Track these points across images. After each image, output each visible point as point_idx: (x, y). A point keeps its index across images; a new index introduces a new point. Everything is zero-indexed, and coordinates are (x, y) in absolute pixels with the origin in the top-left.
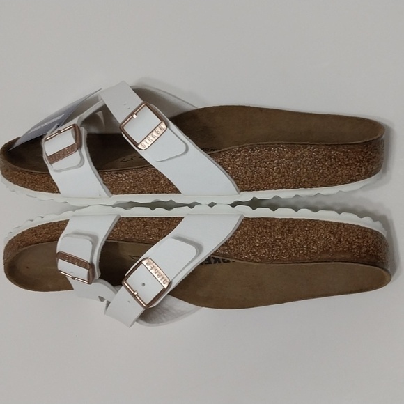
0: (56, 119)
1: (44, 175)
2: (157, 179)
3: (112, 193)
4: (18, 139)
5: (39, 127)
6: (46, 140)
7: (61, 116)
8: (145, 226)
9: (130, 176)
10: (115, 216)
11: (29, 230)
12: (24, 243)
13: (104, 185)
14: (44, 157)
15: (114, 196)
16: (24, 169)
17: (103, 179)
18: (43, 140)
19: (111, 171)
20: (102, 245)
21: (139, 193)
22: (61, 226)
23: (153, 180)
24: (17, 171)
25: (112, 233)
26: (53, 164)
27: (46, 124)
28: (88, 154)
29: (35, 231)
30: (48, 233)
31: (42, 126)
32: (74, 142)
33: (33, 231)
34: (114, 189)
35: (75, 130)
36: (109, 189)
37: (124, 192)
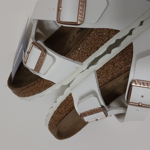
0: (21, 49)
1: (40, 81)
2: (101, 34)
3: (82, 62)
4: (11, 73)
5: (16, 60)
6: (26, 63)
7: (22, 46)
8: (114, 65)
9: (85, 45)
10: (94, 72)
11: (54, 113)
12: (57, 121)
13: (75, 61)
14: (32, 72)
15: (84, 63)
16: (27, 86)
17: (72, 58)
18: (24, 63)
19: (73, 51)
20: (100, 92)
21: (96, 50)
22: (70, 99)
23: (99, 37)
24: (24, 89)
25: (99, 83)
26: (40, 72)
27: (18, 56)
28: (53, 52)
29: (58, 112)
30: (66, 108)
31: (17, 58)
32: (41, 51)
33: (57, 112)
34: (81, 59)
35: (35, 45)
36: (79, 61)
37: (88, 56)
